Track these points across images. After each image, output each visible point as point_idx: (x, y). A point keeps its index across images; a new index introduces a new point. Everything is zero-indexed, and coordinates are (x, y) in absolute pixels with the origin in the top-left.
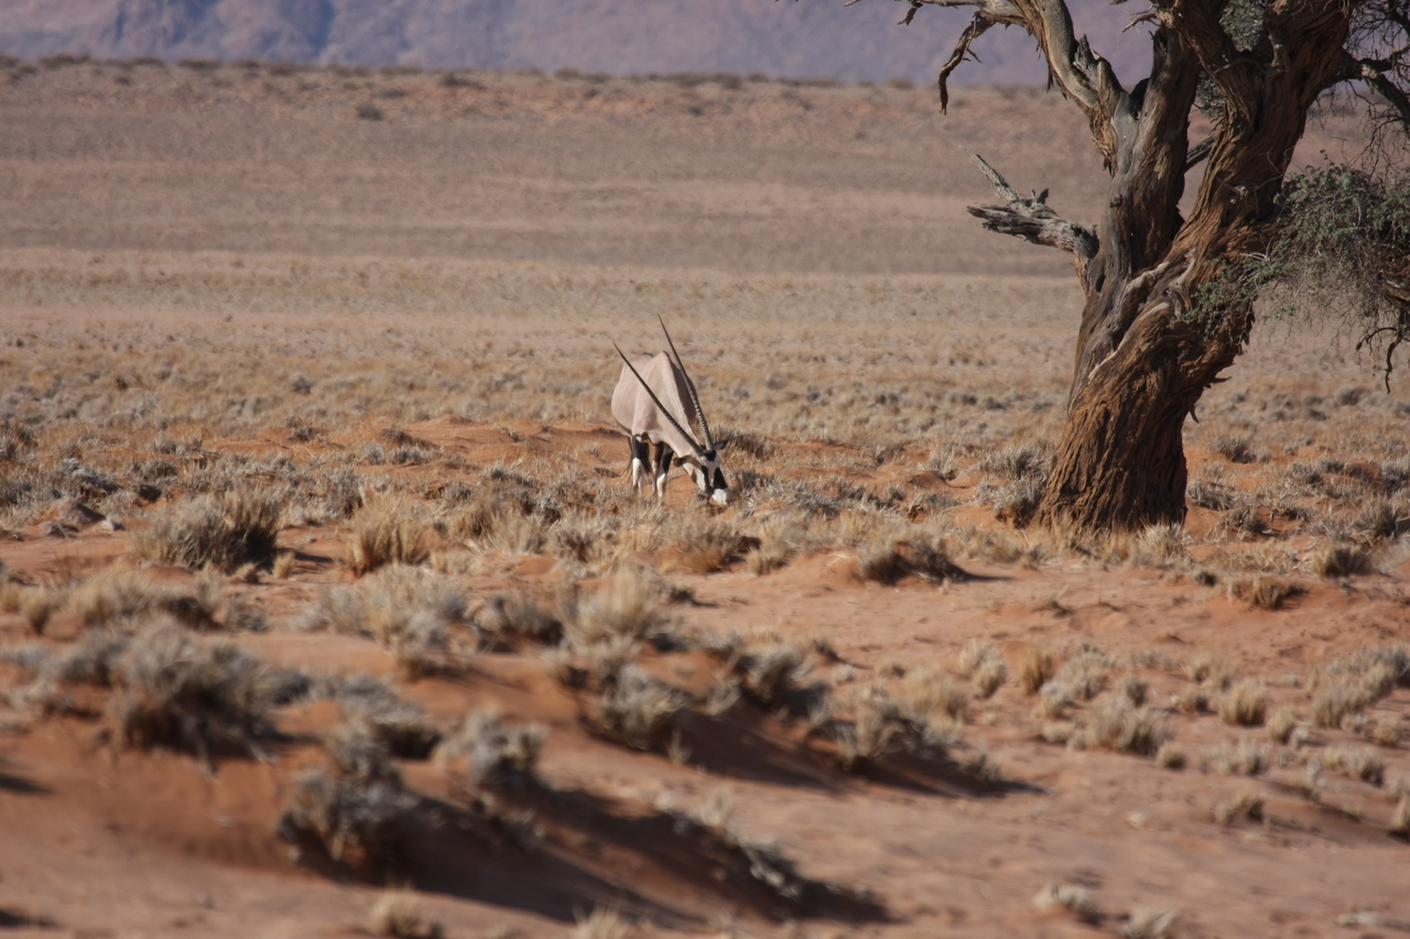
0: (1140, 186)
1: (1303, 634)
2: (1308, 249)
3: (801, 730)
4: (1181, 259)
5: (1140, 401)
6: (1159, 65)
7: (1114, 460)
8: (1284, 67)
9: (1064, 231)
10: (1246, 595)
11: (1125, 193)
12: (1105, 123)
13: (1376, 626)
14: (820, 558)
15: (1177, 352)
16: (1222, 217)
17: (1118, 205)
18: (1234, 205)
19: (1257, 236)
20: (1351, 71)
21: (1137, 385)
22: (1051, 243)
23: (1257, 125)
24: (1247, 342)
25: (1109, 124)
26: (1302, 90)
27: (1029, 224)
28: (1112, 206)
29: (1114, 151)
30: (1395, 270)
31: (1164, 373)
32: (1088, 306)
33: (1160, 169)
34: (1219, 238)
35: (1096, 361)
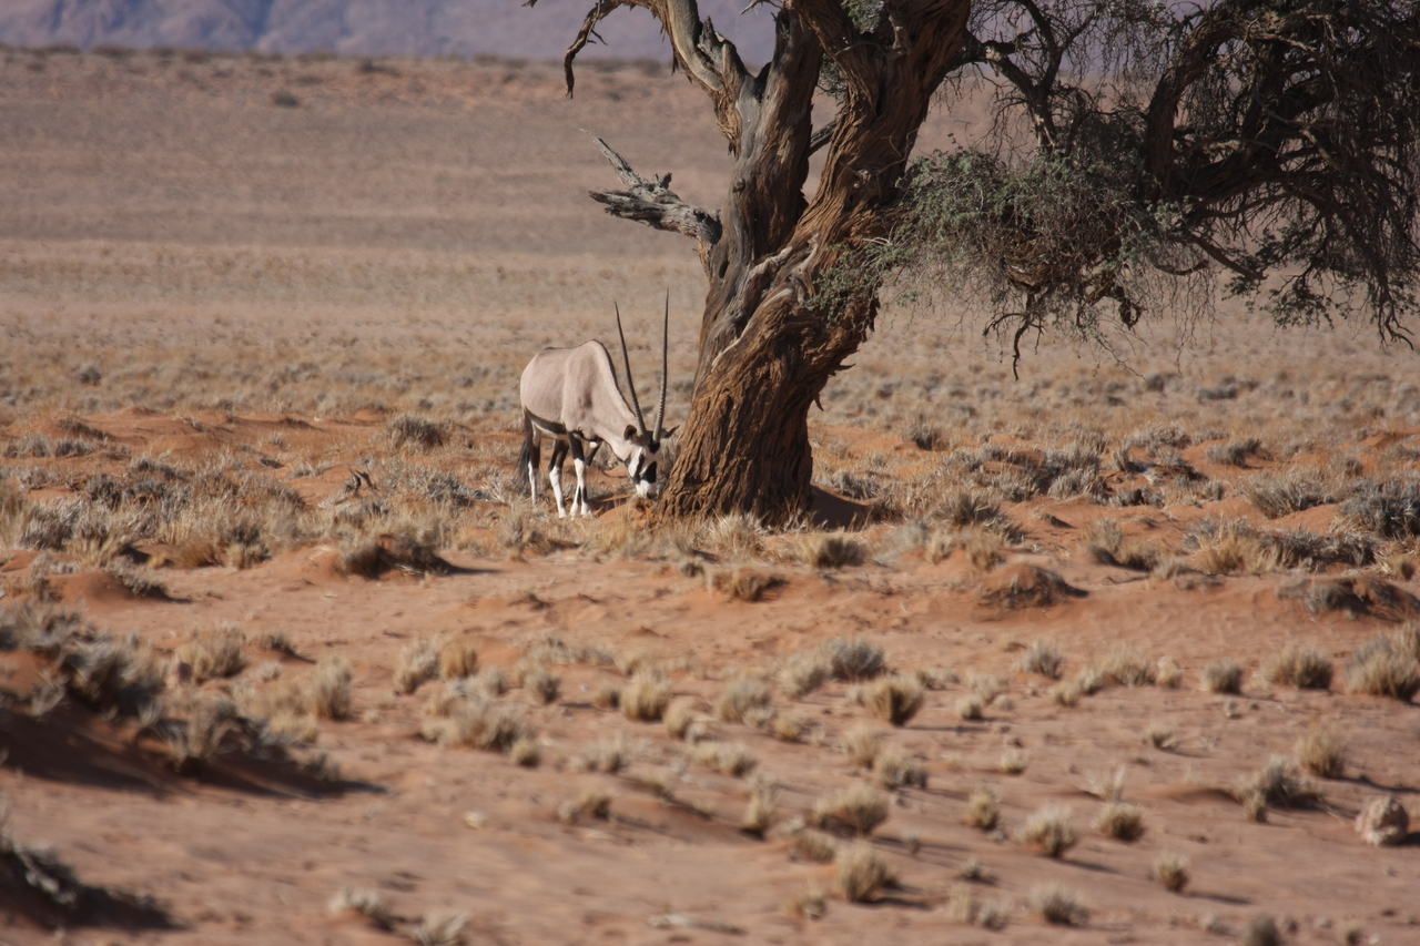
0: (763, 171)
1: (779, 627)
2: (928, 234)
3: (130, 731)
4: (804, 245)
5: (763, 388)
6: (781, 47)
7: (738, 449)
8: (904, 49)
9: (687, 217)
10: (727, 586)
11: (748, 178)
12: (730, 106)
13: (855, 617)
14: (304, 552)
15: (801, 339)
16: (845, 202)
17: (741, 190)
18: (858, 190)
19: (879, 221)
20: (977, 54)
21: (760, 372)
22: (673, 228)
23: (879, 109)
24: (872, 328)
25: (733, 108)
26: (924, 72)
27: (651, 209)
28: (735, 191)
29: (738, 134)
30: (1020, 255)
31: (788, 361)
32: (712, 292)
33: (783, 153)
34: (842, 222)
35: (719, 349)
